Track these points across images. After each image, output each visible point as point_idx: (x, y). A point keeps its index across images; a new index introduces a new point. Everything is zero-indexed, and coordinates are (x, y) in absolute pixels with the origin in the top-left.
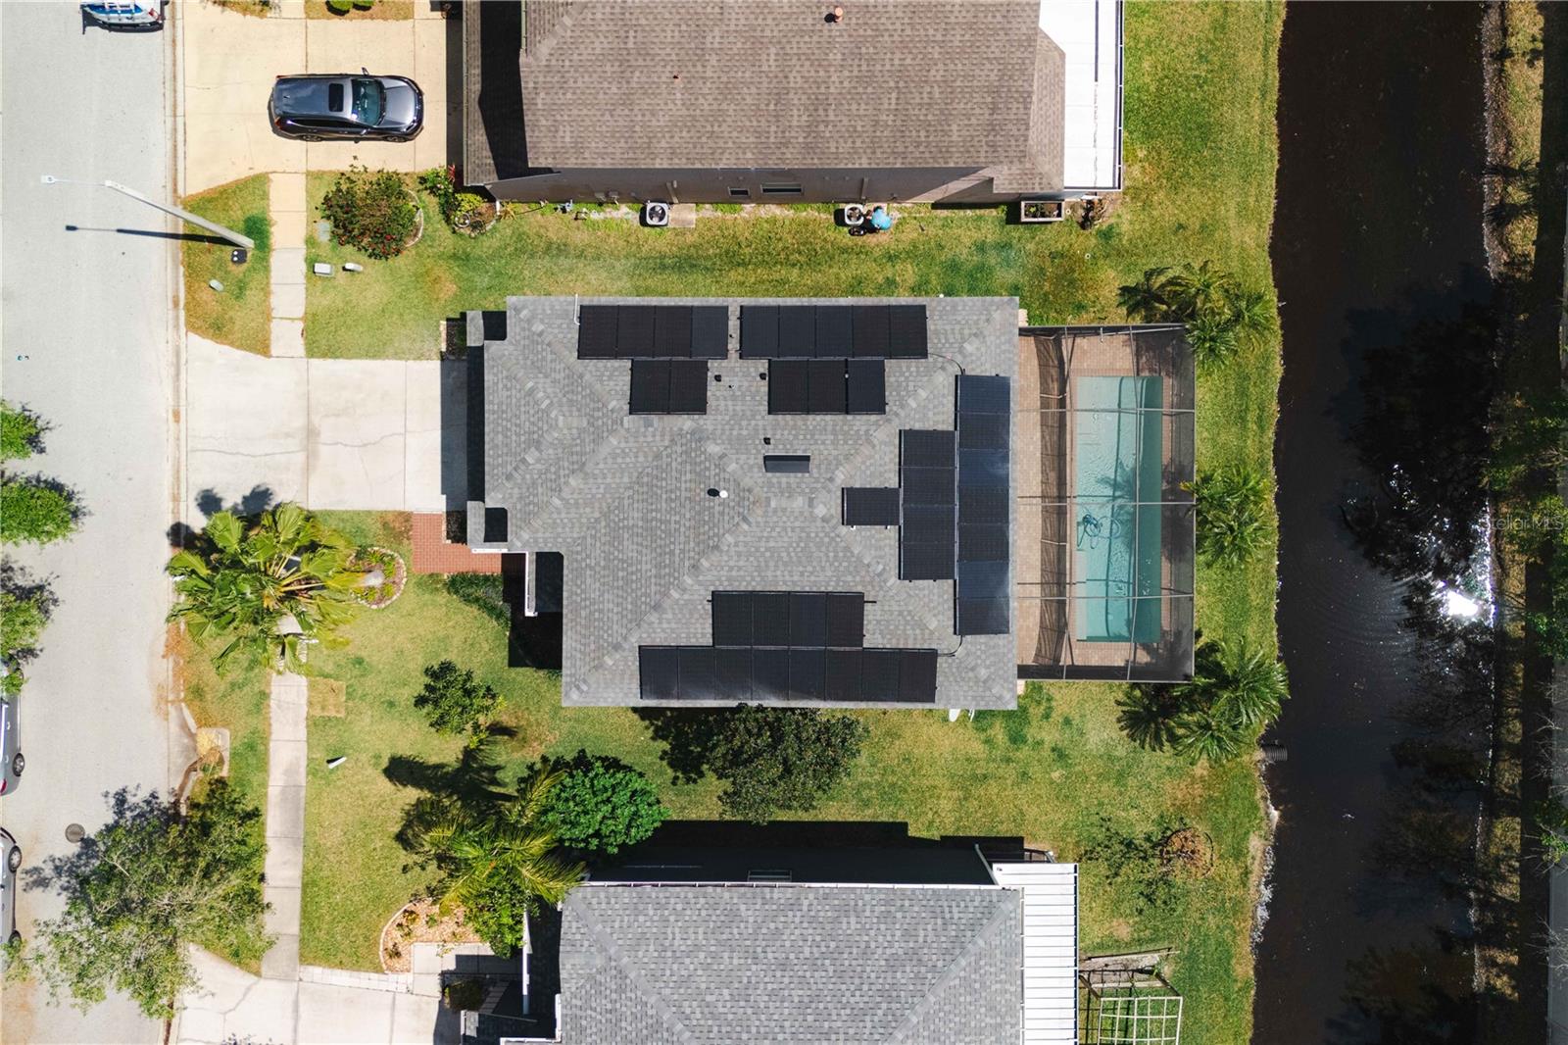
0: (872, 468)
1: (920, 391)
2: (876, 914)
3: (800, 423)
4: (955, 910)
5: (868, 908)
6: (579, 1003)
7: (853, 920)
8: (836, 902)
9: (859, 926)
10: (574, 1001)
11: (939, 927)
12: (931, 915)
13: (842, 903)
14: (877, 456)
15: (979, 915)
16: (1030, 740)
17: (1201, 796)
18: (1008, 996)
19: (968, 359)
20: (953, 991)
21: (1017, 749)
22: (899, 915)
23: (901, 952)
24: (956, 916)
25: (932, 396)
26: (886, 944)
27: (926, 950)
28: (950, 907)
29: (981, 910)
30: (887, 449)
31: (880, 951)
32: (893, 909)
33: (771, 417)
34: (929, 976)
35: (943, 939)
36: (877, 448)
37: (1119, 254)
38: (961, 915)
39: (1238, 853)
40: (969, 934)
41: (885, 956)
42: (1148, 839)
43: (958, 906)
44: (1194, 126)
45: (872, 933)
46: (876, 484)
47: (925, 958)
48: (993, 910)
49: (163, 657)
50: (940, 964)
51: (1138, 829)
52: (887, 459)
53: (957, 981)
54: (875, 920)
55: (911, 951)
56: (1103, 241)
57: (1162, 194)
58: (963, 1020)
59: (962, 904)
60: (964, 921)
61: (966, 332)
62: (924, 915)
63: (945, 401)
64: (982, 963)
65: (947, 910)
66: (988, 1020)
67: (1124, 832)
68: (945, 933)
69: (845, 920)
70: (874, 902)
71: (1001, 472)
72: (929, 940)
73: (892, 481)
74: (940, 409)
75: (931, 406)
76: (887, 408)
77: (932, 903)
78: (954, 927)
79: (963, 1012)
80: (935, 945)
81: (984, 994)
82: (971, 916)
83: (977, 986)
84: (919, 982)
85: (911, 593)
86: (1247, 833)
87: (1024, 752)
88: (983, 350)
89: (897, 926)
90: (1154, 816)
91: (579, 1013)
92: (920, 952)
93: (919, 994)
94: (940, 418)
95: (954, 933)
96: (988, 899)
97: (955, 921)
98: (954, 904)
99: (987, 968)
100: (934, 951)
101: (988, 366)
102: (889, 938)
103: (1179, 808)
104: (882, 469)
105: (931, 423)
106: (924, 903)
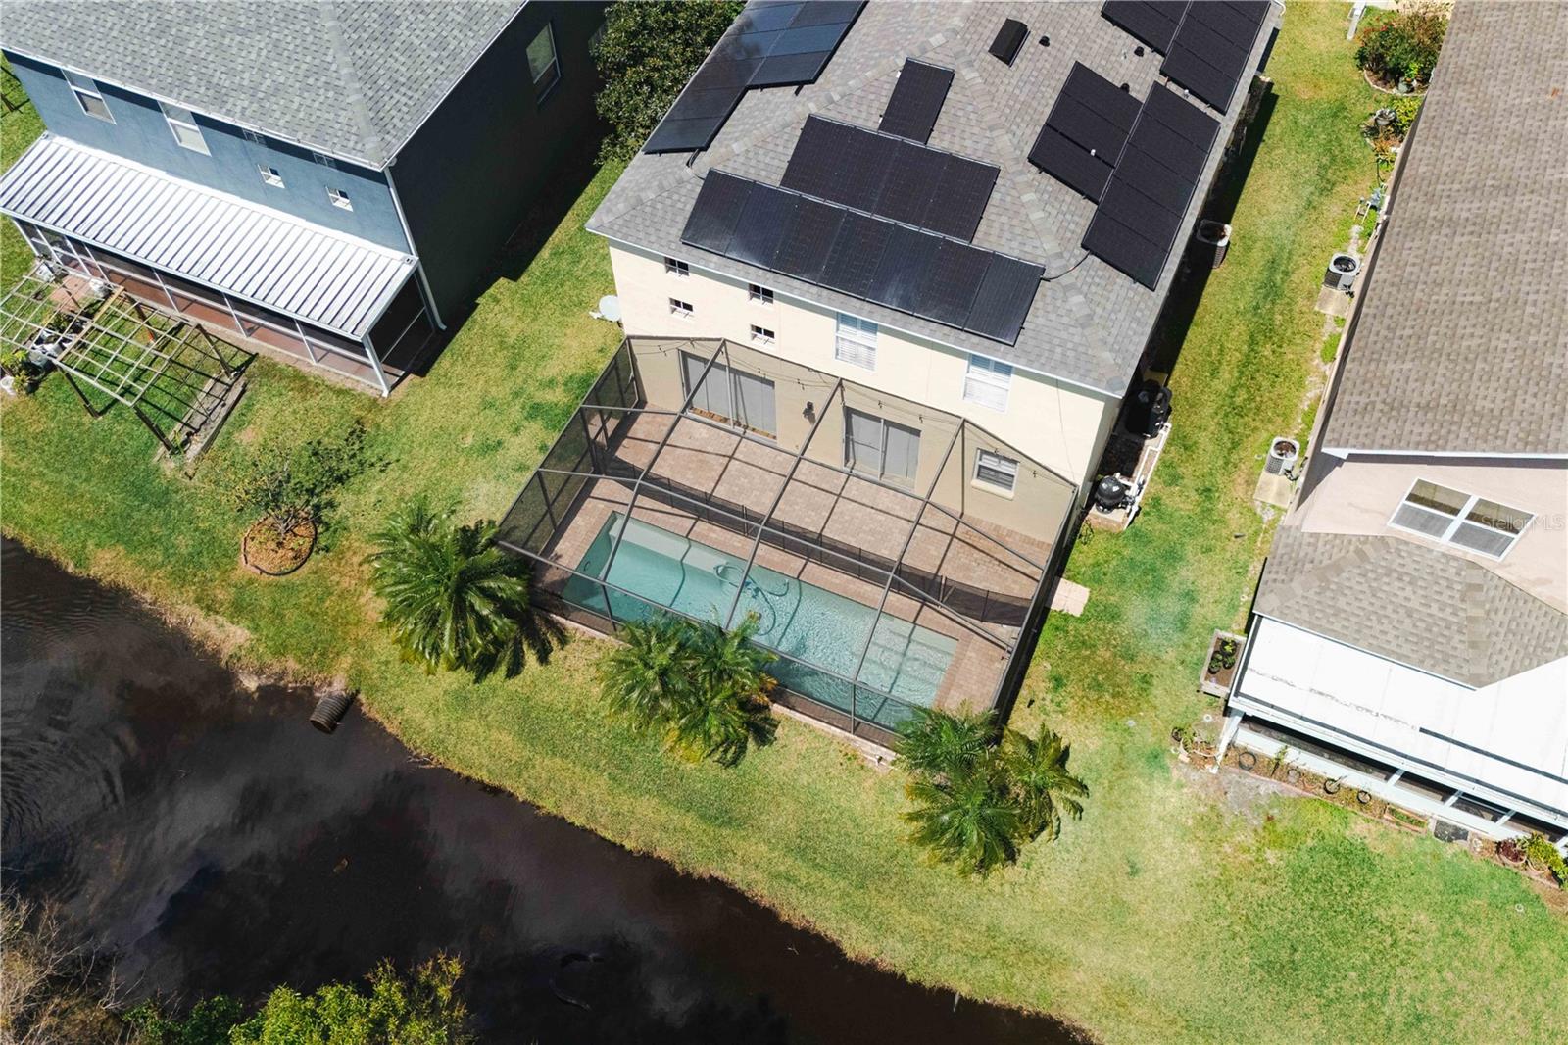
0: (963, 120)
1: (1041, 214)
2: (449, 39)
3: (1053, 84)
4: (404, 100)
5: (461, 37)
7: (459, 18)
8: (486, 18)
9: (449, 18)
11: (396, 76)
12: (414, 78)
13: (481, 22)
14: (976, 130)
15: (382, 114)
16: (526, 424)
17: (338, 583)
18: (278, 114)
19: (1060, 295)
20: (323, 50)
21: (523, 408)
22: (435, 55)
23: (397, 32)
24: (397, 96)
25: (1028, 226)
26: (414, 26)
27: (382, 50)
28: (410, 98)
29: (387, 119)
30: (981, 147)
31: (411, 18)
32: (444, 54)
33: (1072, 64)
34: (354, 36)
35: (382, 71)
36: (988, 134)
37: (1120, 766)
38: (394, 101)
39: (239, 609)
40: (370, 94)
41: (402, 18)
42: (331, 504)
43: (405, 104)
44: (1297, 956)
45: (434, 24)
46: (943, 119)
47: (375, 45)
48: (378, 129)
50: (359, 52)
51: (350, 497)
52: (968, 143)
53: (329, 59)
54: (444, 34)
55: (391, 39)
56: (1147, 751)
57: (1195, 861)
58: (286, 53)
59: (405, 109)
60: (386, 98)
61: (1099, 310)
62: (419, 73)
63: (1015, 244)
64: (331, 94)
65: (409, 93)
66: (268, 82)
67: (355, 481)
68: (387, 77)
69: (463, 12)
70: (462, 45)
71: (891, 290)
72: (392, 60)
73: (938, 142)
74: (1007, 235)
75: (1015, 222)
76: (1034, 169)
77: (426, 87)
78: (387, 87)
79: (295, 56)
80: (381, 61)
81: (298, 85)
82: (387, 107)
83: (311, 81)
84: (356, 24)
85: (788, 130)
86: (256, 629)
87: (516, 412)
88: (1065, 320)
89: (424, 46)
90: (351, 522)
92: (385, 46)
93: (344, 16)
94: (995, 232)
95: (381, 82)
96: (393, 132)
97: (392, 92)
98: (411, 103)
99: (322, 99)
100: (376, 56)
101: (1041, 321)
102: (418, 32)
103: (342, 552)
104: (957, 133)
105: (993, 217)
106: (431, 81)
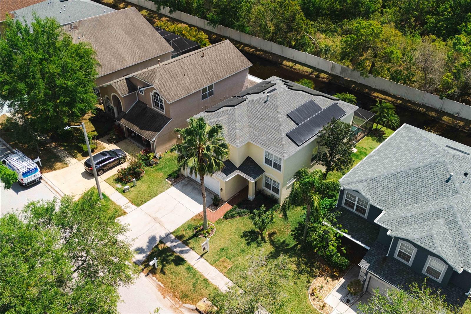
6: (376, 197)
10: (374, 199)
49: (164, 298)
91: (379, 199)
